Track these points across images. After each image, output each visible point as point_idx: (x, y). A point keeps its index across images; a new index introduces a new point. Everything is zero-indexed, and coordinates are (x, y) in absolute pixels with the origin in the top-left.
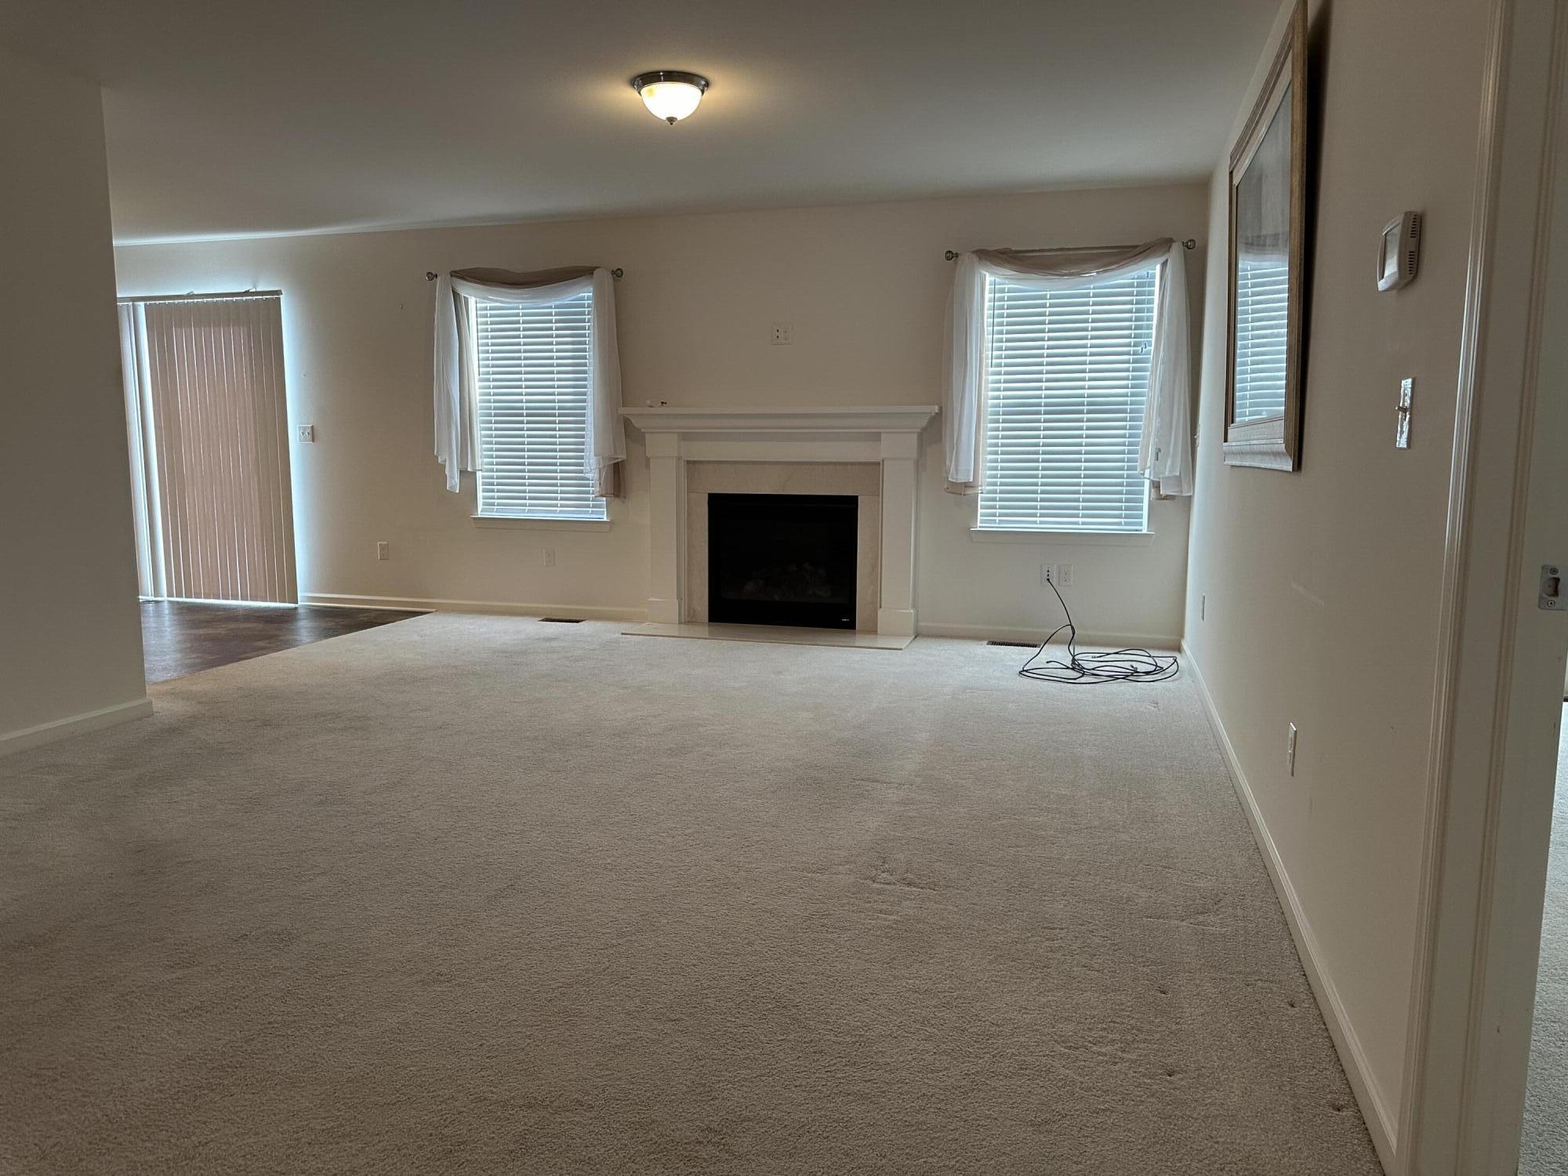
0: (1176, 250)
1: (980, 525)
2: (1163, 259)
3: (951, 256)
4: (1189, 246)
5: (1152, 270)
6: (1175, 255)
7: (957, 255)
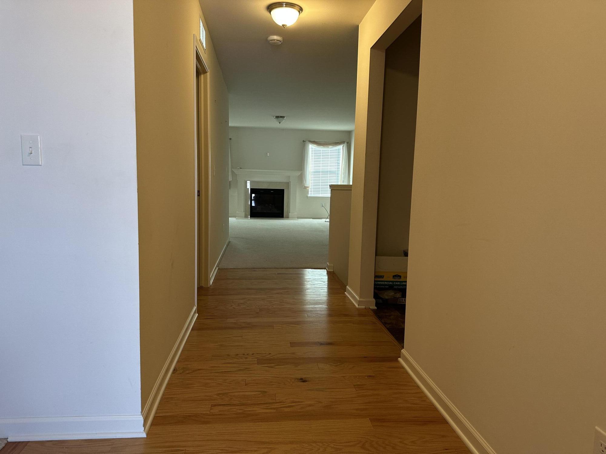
0: (346, 143)
1: (309, 196)
2: (343, 145)
3: (304, 141)
4: (348, 143)
5: (341, 147)
6: (345, 145)
7: (305, 141)
